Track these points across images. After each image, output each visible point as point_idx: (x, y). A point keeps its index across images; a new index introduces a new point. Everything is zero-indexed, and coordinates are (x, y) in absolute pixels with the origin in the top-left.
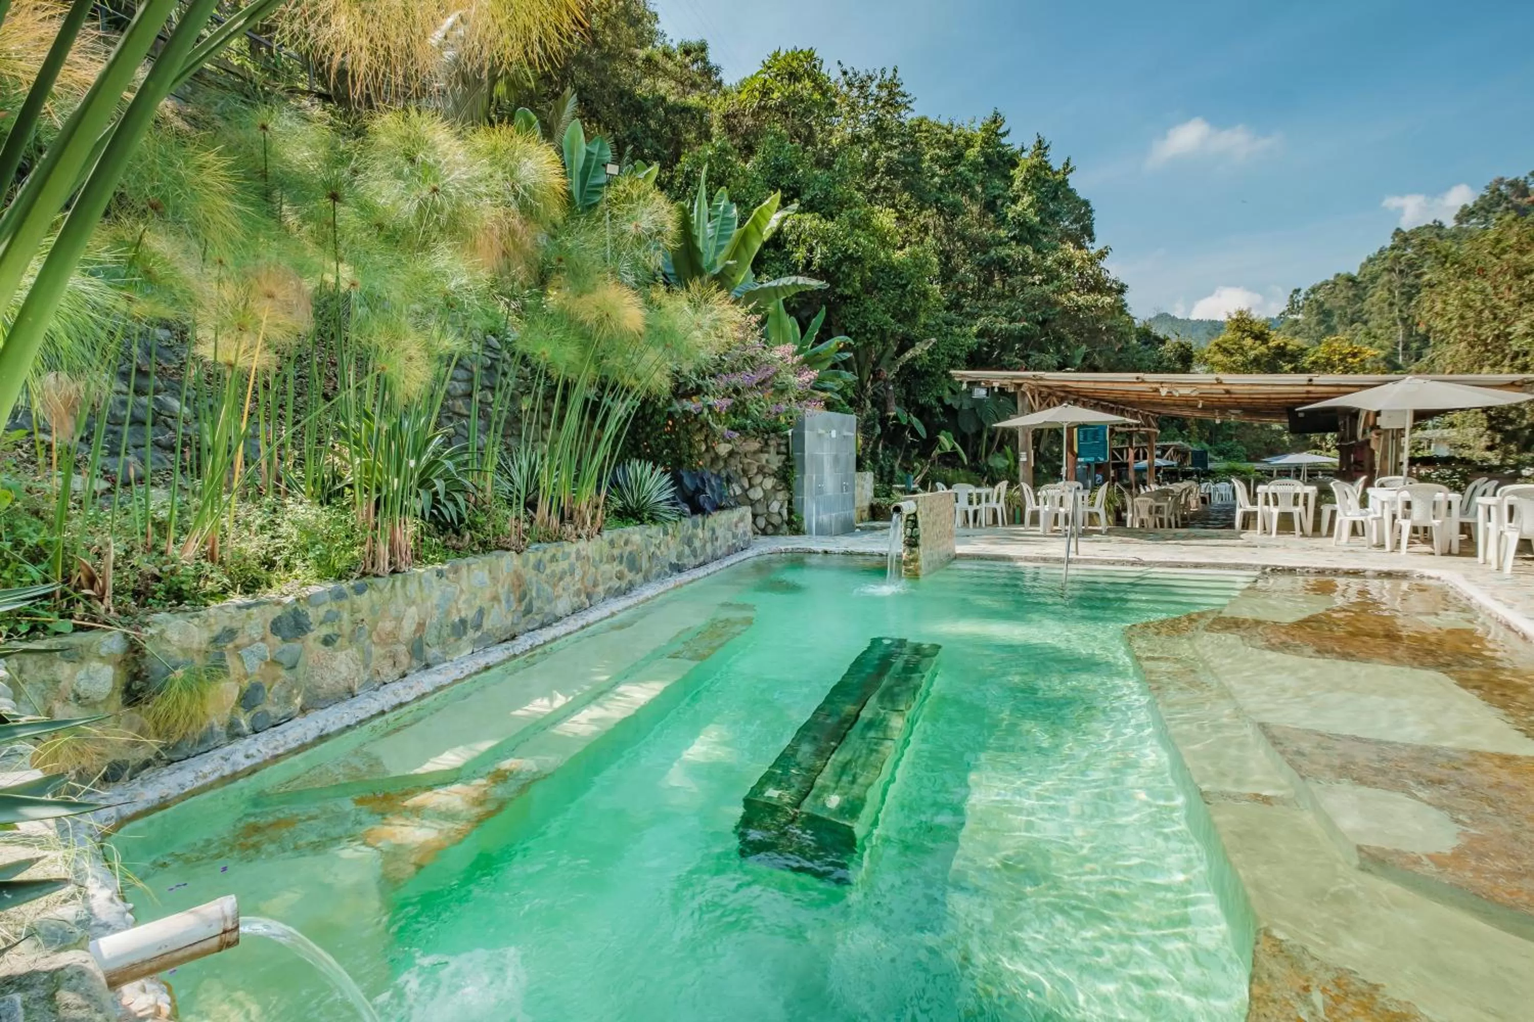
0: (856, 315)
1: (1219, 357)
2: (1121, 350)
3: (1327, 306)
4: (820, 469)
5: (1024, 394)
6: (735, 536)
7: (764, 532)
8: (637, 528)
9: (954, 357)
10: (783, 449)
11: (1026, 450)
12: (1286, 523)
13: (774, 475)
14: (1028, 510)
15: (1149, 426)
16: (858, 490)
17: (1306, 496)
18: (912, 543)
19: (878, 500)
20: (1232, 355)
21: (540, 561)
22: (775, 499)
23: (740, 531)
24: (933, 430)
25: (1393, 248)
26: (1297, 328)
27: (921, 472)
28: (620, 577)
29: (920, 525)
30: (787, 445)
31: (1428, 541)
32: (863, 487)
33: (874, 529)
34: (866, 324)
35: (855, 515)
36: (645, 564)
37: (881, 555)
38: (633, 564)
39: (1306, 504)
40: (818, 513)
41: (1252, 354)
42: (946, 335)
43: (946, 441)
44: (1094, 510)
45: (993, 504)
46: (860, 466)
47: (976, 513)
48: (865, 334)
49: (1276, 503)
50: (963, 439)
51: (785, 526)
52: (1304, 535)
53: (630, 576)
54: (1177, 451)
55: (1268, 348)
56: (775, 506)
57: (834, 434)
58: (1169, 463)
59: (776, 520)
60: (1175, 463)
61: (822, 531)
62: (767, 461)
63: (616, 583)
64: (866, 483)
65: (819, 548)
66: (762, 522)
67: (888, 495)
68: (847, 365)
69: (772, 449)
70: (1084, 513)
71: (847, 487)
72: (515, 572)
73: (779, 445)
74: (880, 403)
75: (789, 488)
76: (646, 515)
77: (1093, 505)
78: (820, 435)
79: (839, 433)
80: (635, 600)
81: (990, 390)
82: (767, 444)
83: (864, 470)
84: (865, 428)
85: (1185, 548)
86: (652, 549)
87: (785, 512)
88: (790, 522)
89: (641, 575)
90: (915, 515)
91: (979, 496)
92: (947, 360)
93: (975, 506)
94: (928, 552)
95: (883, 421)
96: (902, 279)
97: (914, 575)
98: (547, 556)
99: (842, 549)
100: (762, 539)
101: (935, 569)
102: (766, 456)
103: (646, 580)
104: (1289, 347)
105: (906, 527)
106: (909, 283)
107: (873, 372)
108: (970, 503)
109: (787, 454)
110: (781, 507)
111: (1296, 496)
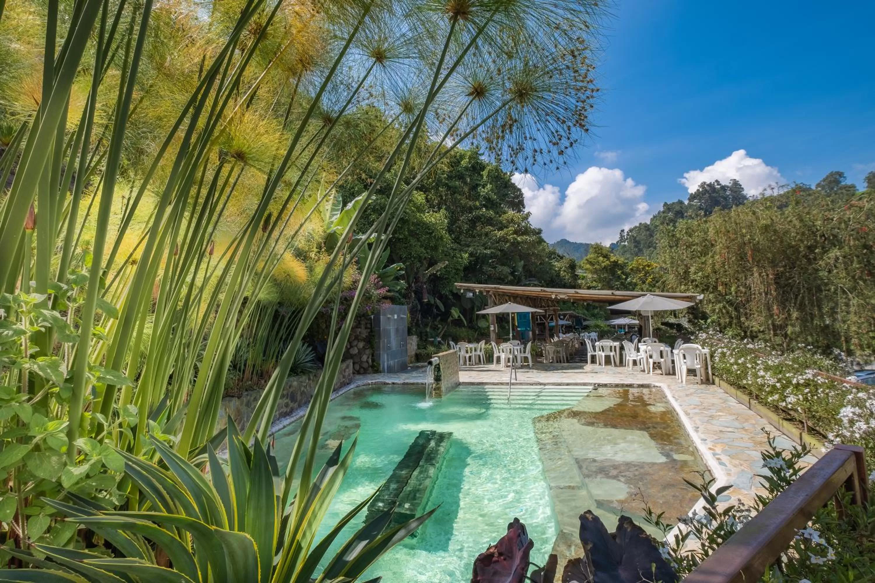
0: (406, 248)
1: (588, 266)
2: (541, 264)
3: (637, 239)
4: (389, 337)
5: (491, 296)
6: (344, 377)
7: (359, 373)
8: (295, 378)
9: (457, 270)
10: (369, 326)
11: (493, 324)
12: (608, 361)
13: (364, 340)
14: (495, 356)
15: (555, 306)
16: (409, 346)
17: (615, 347)
18: (438, 379)
19: (420, 351)
20: (594, 265)
21: (249, 401)
22: (365, 354)
23: (347, 374)
24: (448, 307)
25: (664, 212)
26: (625, 249)
27: (442, 330)
28: (287, 405)
29: (441, 370)
30: (371, 324)
31: (660, 368)
32: (411, 344)
33: (418, 367)
34: (411, 254)
35: (407, 359)
36: (299, 398)
37: (423, 384)
38: (293, 398)
39: (615, 351)
40: (388, 360)
41: (603, 264)
42: (453, 257)
43: (455, 313)
44: (526, 355)
45: (478, 353)
46: (410, 332)
47: (470, 357)
48: (410, 258)
49: (603, 351)
50: (464, 312)
51: (370, 369)
52: (616, 365)
53: (291, 405)
54: (571, 316)
55: (610, 262)
56: (365, 358)
57: (396, 317)
58: (568, 322)
59: (365, 365)
60: (570, 323)
61: (391, 370)
62: (360, 333)
63: (284, 410)
64: (413, 342)
65: (390, 381)
66: (357, 367)
67: (425, 348)
68: (402, 277)
69: (363, 326)
70: (521, 357)
71: (404, 345)
72: (237, 408)
73: (366, 324)
74: (419, 294)
75: (372, 347)
76: (299, 370)
77: (525, 352)
78: (389, 318)
79: (398, 316)
80: (295, 418)
81: (474, 293)
82: (360, 323)
83: (412, 334)
84: (412, 311)
85: (565, 375)
86: (302, 389)
87: (370, 361)
88: (373, 367)
89: (296, 404)
90: (439, 364)
91: (471, 349)
92: (454, 271)
93: (469, 354)
94: (446, 383)
95: (421, 303)
96: (429, 229)
97: (439, 395)
98: (252, 398)
99: (402, 381)
100: (357, 377)
101: (450, 391)
102: (360, 330)
103: (300, 406)
104: (619, 262)
105: (435, 371)
106: (433, 232)
107: (415, 278)
108: (467, 352)
109: (371, 328)
110: (368, 358)
111: (611, 347)
